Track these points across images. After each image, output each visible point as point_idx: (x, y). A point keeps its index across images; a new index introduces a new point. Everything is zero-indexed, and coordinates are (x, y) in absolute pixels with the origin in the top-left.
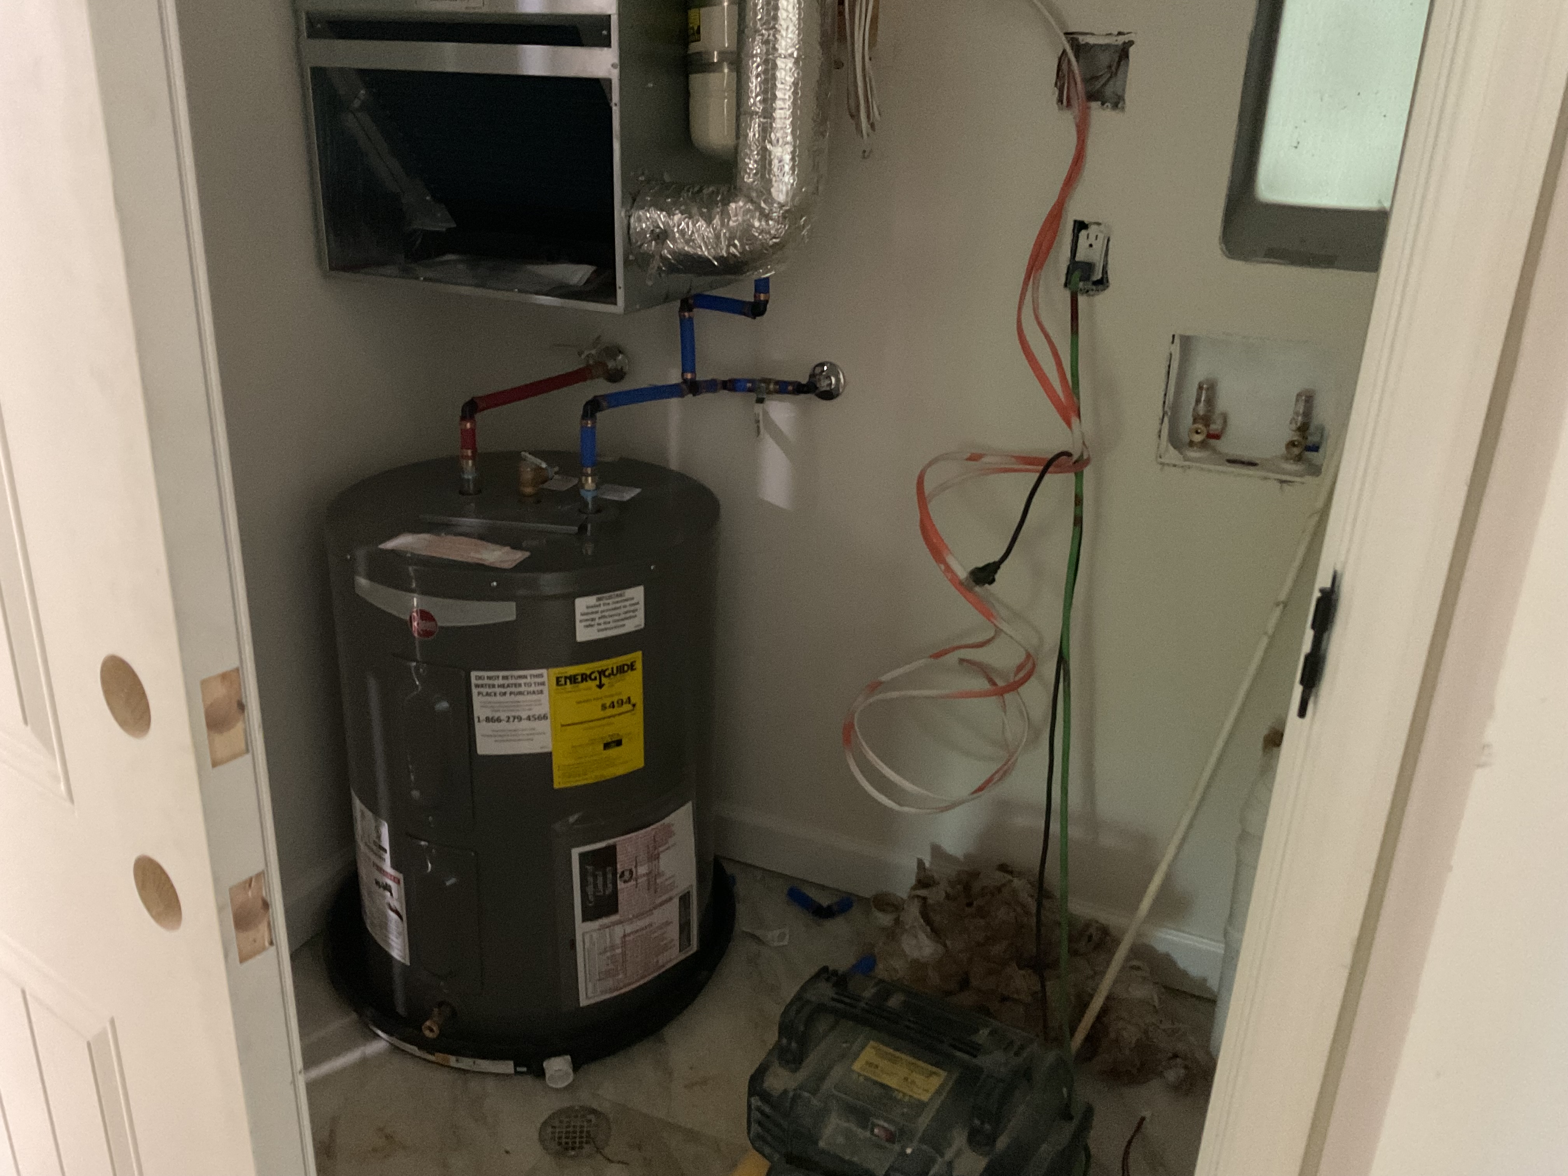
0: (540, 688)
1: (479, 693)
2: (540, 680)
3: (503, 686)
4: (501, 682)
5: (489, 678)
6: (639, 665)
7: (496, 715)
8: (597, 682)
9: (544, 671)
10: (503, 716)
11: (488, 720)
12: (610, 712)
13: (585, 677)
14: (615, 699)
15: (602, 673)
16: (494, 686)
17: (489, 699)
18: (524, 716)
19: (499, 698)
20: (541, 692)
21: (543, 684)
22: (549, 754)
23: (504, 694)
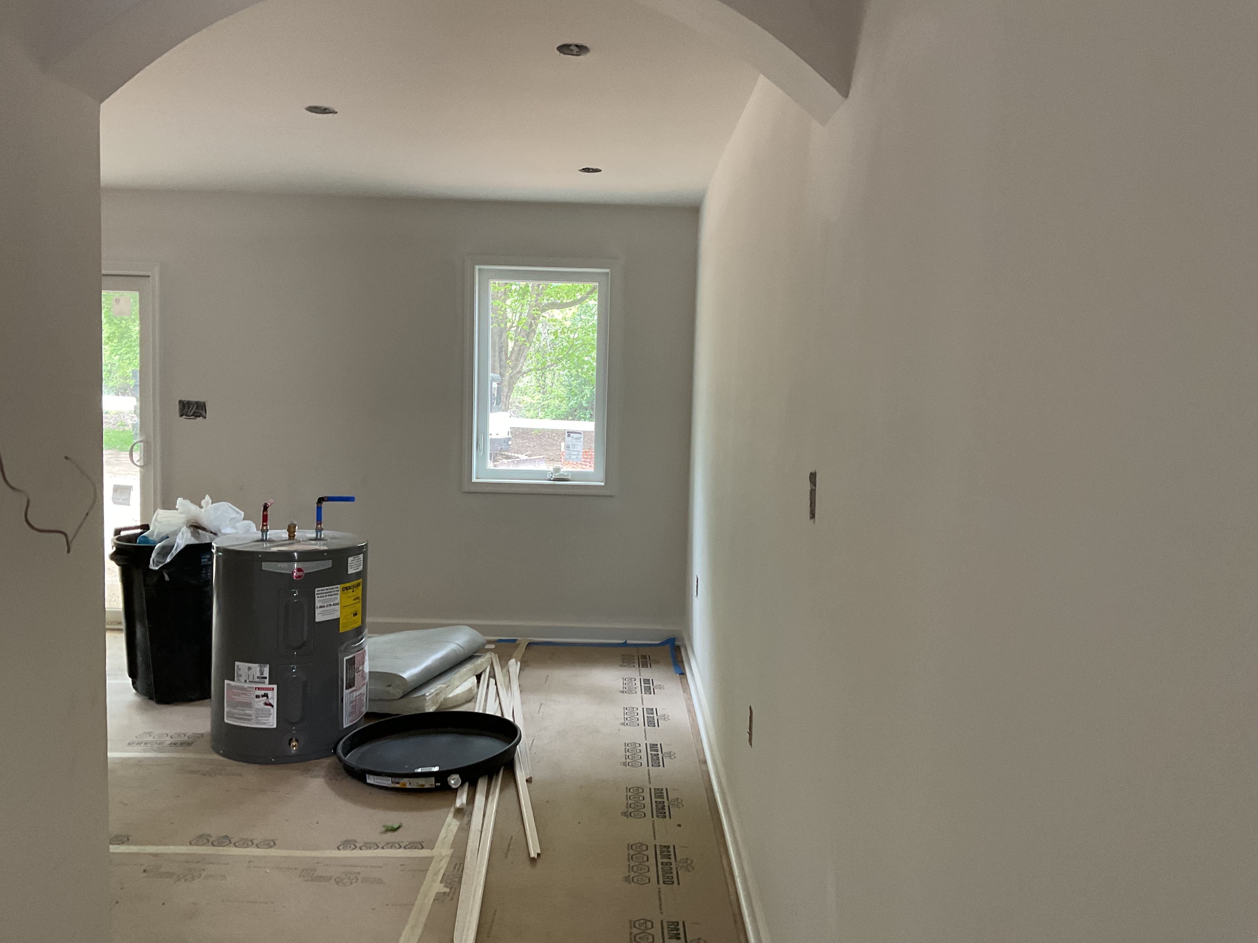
0: (337, 593)
1: (318, 597)
2: (337, 589)
3: (326, 593)
4: (325, 591)
5: (322, 590)
7: (323, 605)
8: (352, 590)
9: (338, 586)
10: (325, 605)
11: (320, 607)
12: (355, 602)
13: (350, 588)
14: (356, 597)
15: (353, 586)
17: (322, 598)
18: (332, 604)
19: (325, 598)
20: (338, 594)
21: (338, 591)
22: (339, 618)
23: (326, 596)
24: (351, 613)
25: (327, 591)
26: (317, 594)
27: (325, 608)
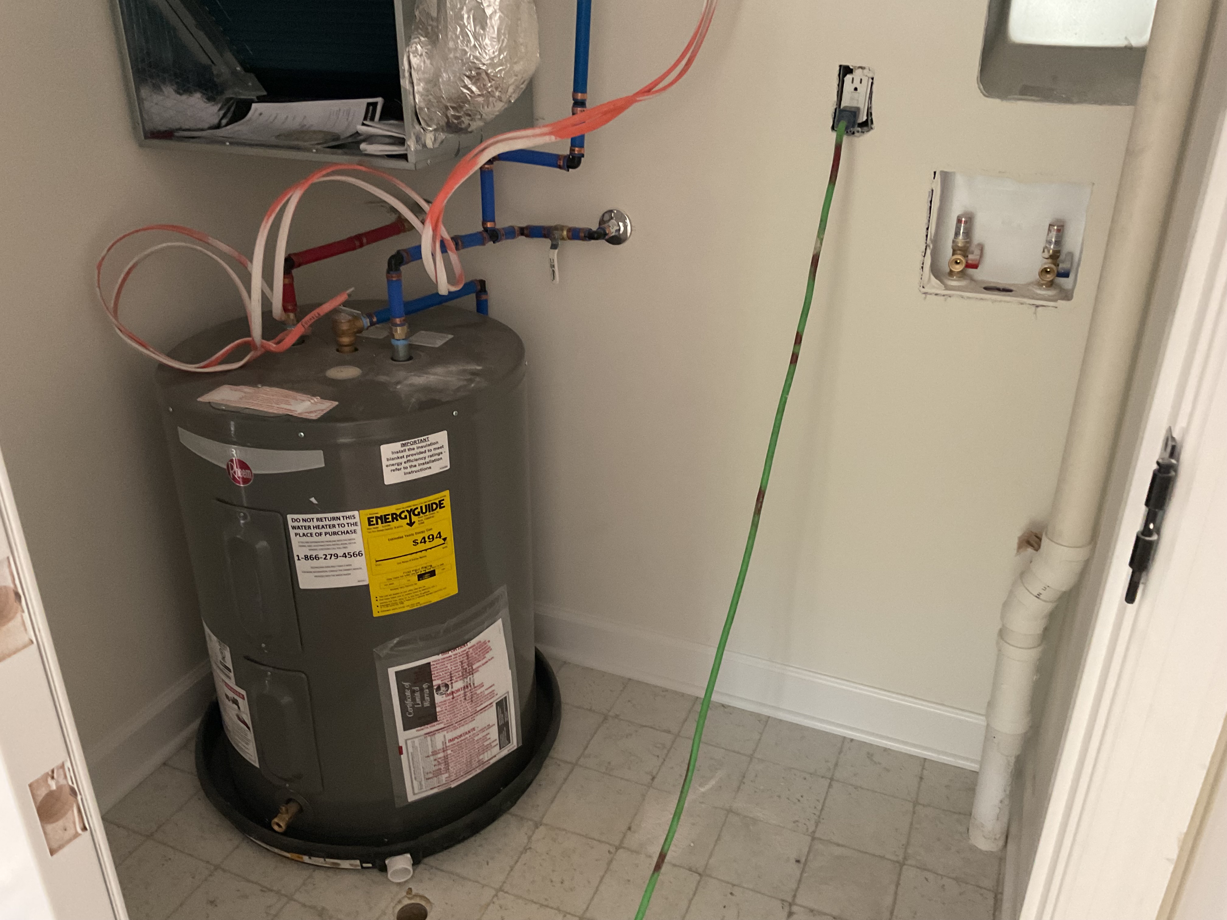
0: (353, 528)
2: (352, 521)
3: (317, 527)
4: (316, 523)
5: (305, 520)
6: (447, 503)
7: (314, 554)
8: (408, 521)
9: (356, 513)
10: (321, 554)
11: (306, 557)
12: (422, 546)
13: (395, 517)
14: (426, 535)
15: (411, 512)
16: (309, 527)
17: (308, 538)
18: (340, 554)
19: (315, 538)
20: (355, 531)
21: (356, 524)
22: (366, 586)
23: (323, 534)
24: (408, 574)
25: (321, 524)
27: (323, 562)
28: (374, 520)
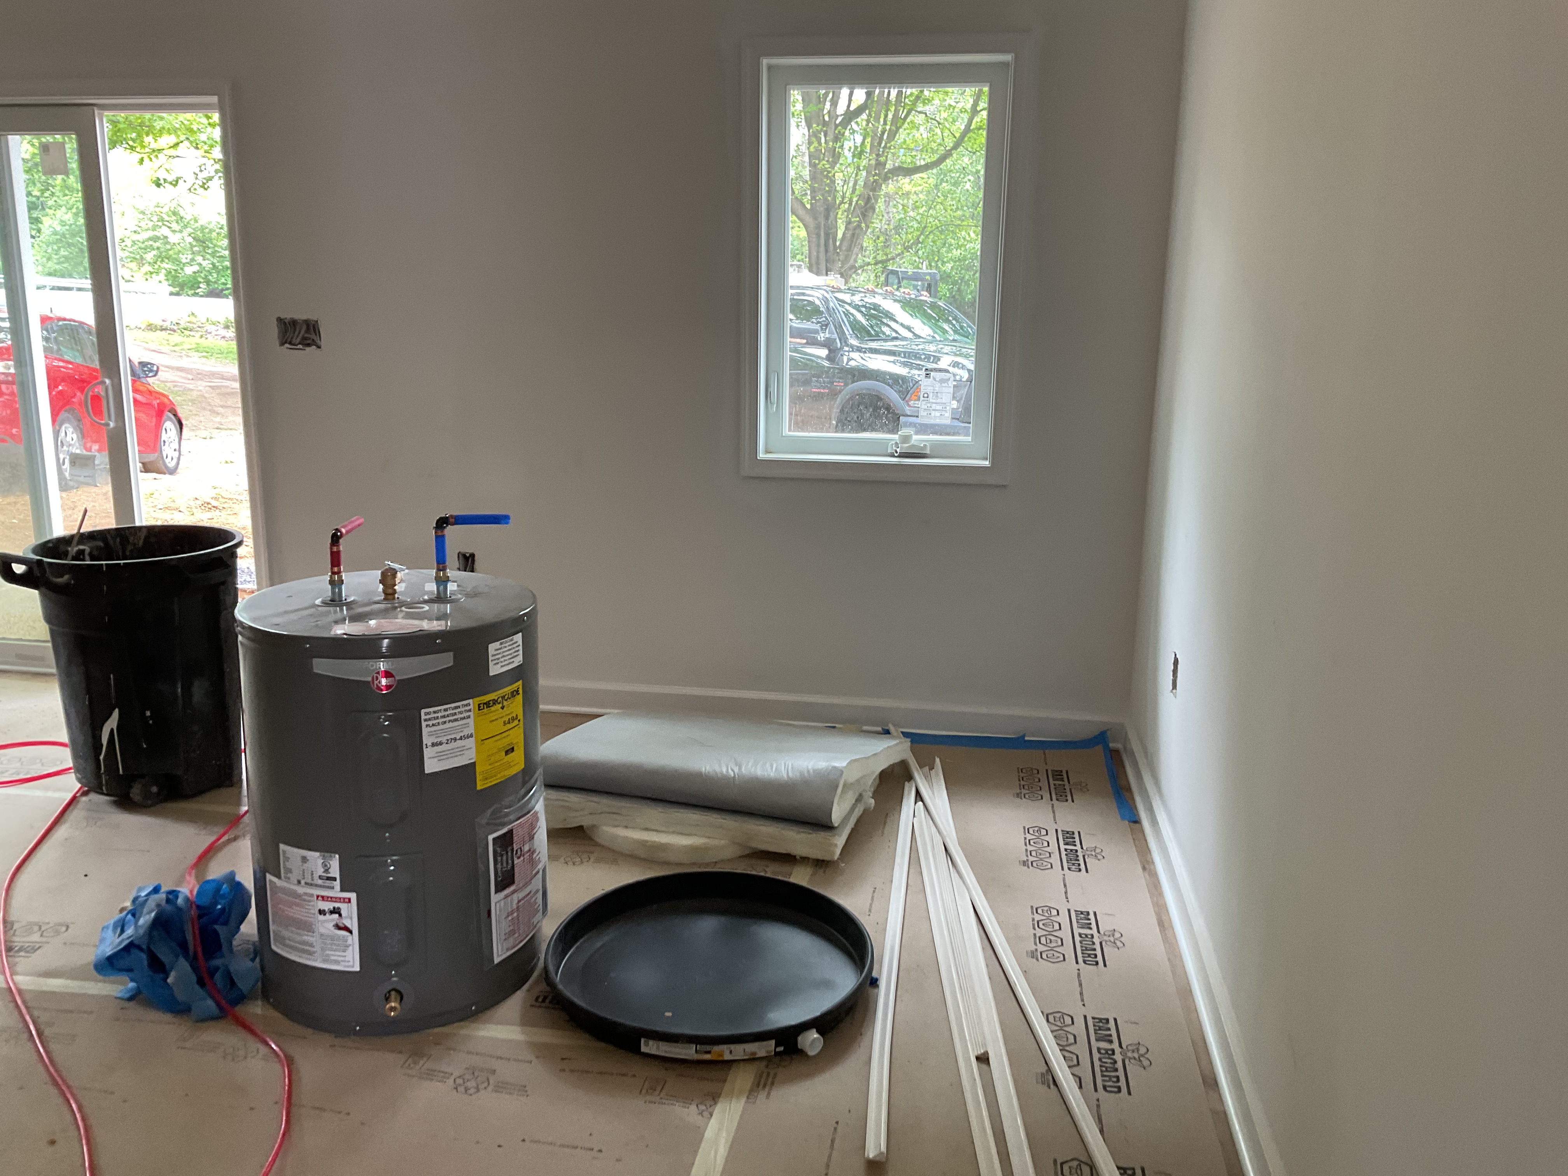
0: (468, 714)
1: (427, 726)
2: (467, 708)
3: (444, 717)
4: (443, 713)
5: (435, 712)
6: (521, 691)
7: (439, 740)
8: (501, 705)
9: (470, 701)
10: (444, 740)
11: (433, 745)
12: (509, 726)
13: (495, 702)
14: (510, 717)
15: (503, 697)
16: (437, 718)
17: (435, 728)
18: (458, 737)
19: (441, 727)
20: (469, 717)
21: (470, 711)
22: (474, 763)
23: (445, 722)
24: (499, 750)
25: (446, 713)
26: (426, 720)
27: (444, 747)
28: (482, 705)
